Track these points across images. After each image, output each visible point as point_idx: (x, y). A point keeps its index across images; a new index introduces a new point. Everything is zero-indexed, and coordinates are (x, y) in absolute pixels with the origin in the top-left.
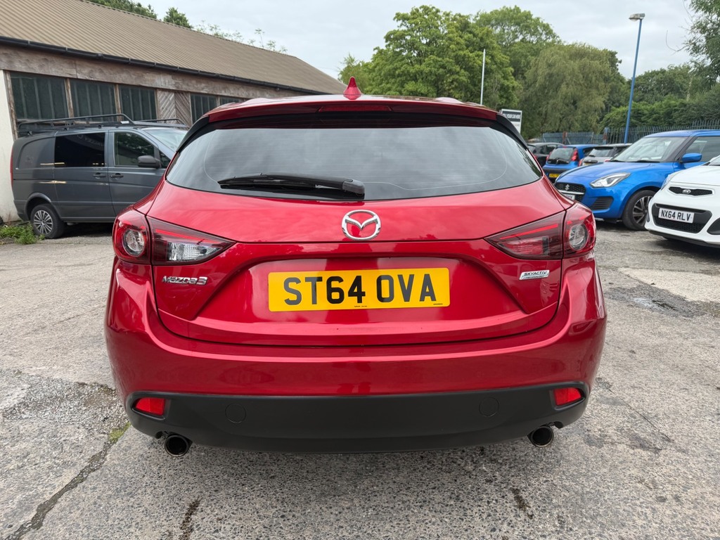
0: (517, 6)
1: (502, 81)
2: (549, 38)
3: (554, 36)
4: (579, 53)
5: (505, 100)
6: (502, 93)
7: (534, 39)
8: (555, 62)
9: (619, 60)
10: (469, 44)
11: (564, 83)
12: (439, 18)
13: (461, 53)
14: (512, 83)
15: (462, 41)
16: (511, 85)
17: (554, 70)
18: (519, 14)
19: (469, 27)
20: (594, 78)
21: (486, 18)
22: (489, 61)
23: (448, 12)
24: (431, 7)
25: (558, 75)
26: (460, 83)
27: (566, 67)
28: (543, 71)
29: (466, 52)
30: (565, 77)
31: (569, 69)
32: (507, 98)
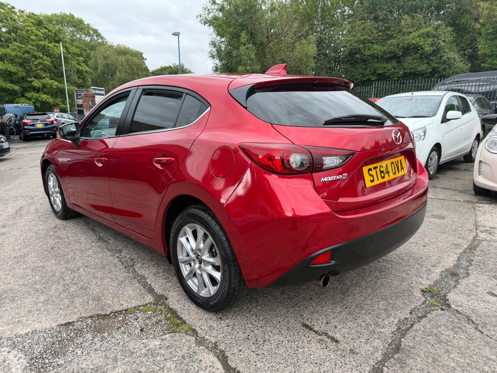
0: (72, 13)
1: (77, 66)
2: (99, 39)
3: (102, 38)
4: (123, 52)
5: (82, 80)
6: (79, 75)
7: (88, 39)
8: (109, 56)
9: (145, 58)
10: (46, 37)
11: (118, 70)
12: (15, 13)
13: (42, 43)
14: (85, 68)
15: (40, 34)
16: (84, 70)
17: (109, 62)
18: (74, 20)
19: (43, 24)
20: (135, 69)
21: (49, 19)
22: (65, 51)
23: (22, 9)
24: (5, 3)
25: (112, 65)
26: (45, 66)
27: (117, 60)
28: (101, 62)
29: (46, 43)
30: (117, 66)
31: (119, 62)
32: (83, 79)
